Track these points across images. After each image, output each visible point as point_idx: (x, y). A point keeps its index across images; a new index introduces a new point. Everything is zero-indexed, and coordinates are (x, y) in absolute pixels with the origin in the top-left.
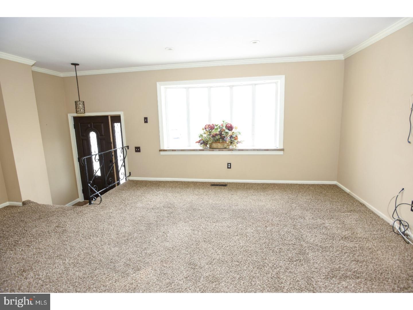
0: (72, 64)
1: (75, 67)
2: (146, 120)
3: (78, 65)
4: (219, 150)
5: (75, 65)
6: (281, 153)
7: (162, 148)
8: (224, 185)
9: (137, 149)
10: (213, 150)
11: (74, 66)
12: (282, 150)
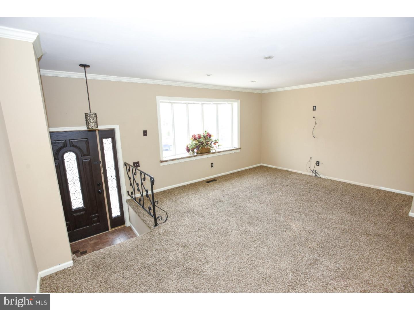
0: (81, 65)
1: (85, 69)
2: (145, 133)
3: (87, 66)
4: (207, 154)
5: (85, 66)
6: (239, 151)
7: (161, 160)
8: (214, 180)
9: (136, 165)
10: (203, 155)
11: (83, 68)
12: (240, 149)
